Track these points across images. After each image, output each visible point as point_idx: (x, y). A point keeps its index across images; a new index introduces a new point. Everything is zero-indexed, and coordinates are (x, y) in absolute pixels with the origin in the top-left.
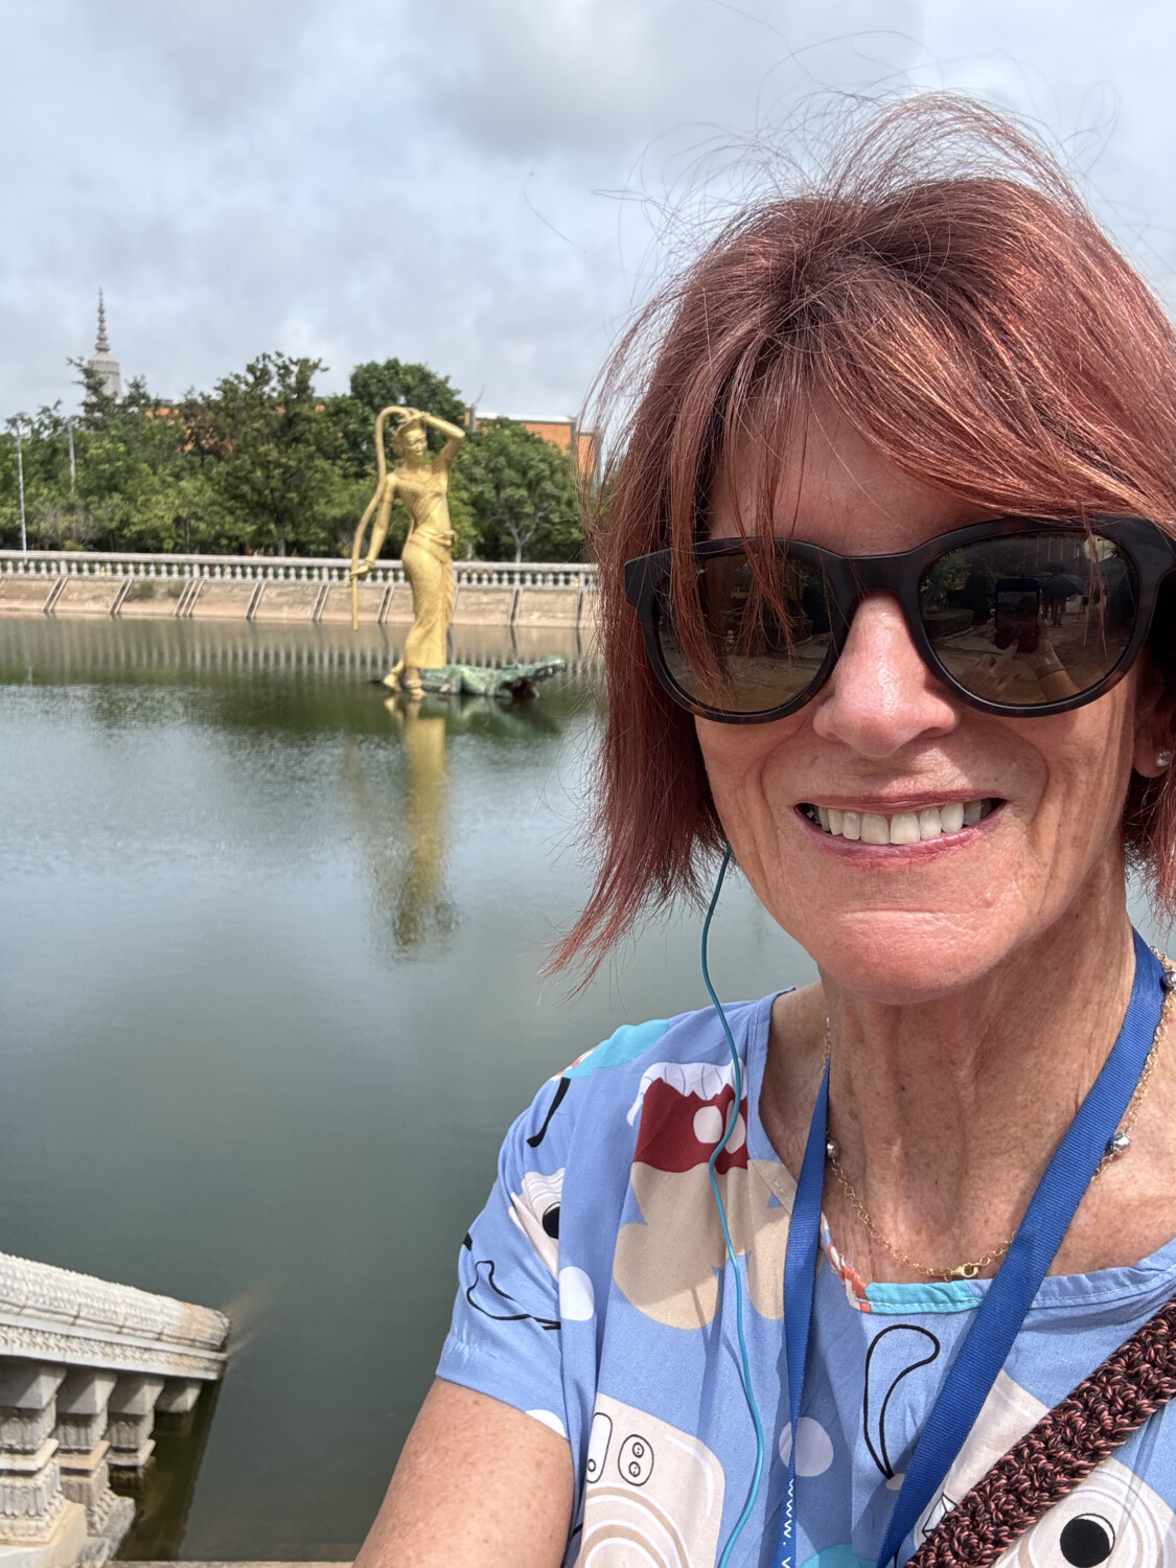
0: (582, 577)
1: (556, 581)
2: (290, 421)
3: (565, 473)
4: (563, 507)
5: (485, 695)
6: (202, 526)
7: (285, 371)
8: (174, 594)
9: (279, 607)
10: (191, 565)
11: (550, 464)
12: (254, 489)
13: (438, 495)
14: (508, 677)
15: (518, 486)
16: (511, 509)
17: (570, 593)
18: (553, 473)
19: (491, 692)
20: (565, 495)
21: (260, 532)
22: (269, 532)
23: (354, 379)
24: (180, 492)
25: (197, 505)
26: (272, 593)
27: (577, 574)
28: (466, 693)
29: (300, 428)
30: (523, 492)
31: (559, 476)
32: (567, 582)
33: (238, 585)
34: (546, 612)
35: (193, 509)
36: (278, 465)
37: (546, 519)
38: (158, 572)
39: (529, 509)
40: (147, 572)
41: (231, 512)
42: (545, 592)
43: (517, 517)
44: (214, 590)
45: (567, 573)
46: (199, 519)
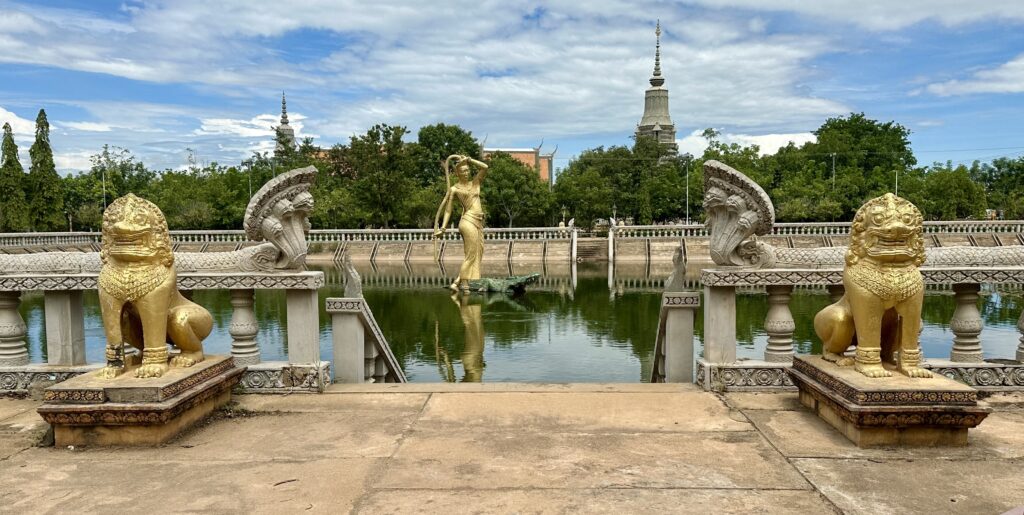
0: (545, 234)
1: (531, 237)
2: (391, 159)
3: (535, 181)
4: (534, 198)
5: (501, 292)
6: (343, 214)
7: (387, 134)
8: (333, 249)
9: (387, 254)
10: (341, 234)
11: (527, 176)
12: (371, 195)
13: (476, 196)
14: (512, 283)
15: (510, 188)
16: (506, 200)
17: (539, 242)
18: (528, 180)
19: (504, 290)
20: (535, 192)
21: (375, 216)
22: (380, 216)
23: (421, 135)
24: (331, 196)
25: (340, 203)
26: (382, 248)
27: (542, 232)
28: (491, 291)
29: (395, 162)
30: (513, 191)
31: (531, 182)
32: (537, 237)
33: (364, 244)
34: (527, 252)
35: (339, 205)
36: (385, 181)
37: (525, 205)
38: (324, 239)
39: (516, 199)
40: (318, 239)
41: (360, 206)
42: (526, 242)
43: (509, 204)
44: (353, 247)
45: (537, 232)
46: (342, 211)
